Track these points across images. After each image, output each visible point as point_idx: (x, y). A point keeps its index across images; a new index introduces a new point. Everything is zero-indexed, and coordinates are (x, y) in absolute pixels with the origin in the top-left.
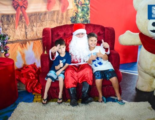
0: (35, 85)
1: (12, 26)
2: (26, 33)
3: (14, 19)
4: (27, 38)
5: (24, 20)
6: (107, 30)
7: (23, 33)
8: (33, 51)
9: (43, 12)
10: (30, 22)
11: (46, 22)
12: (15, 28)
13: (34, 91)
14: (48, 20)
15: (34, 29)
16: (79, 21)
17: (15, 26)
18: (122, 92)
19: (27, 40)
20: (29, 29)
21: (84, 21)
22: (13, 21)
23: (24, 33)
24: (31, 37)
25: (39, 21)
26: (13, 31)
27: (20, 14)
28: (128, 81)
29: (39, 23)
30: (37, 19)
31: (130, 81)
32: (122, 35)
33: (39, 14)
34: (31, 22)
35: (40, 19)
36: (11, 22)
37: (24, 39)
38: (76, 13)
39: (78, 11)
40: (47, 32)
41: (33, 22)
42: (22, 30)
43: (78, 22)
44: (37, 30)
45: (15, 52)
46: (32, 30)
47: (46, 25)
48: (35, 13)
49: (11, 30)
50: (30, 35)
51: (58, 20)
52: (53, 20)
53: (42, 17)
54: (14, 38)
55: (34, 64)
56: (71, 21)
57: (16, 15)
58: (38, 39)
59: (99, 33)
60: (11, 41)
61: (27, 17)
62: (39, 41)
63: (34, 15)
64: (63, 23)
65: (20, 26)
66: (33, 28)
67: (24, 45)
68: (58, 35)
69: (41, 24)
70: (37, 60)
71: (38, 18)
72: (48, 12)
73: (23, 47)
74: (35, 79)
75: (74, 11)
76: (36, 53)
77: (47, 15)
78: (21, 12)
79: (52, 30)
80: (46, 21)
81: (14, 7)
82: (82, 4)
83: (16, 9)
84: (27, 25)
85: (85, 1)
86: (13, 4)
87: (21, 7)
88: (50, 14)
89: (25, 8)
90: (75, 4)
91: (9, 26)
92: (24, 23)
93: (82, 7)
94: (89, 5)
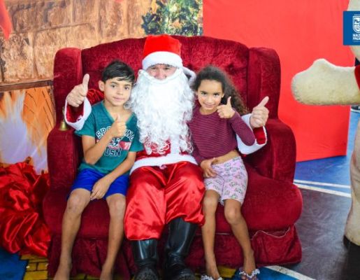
0: (30, 228)
2: (2, 63)
4: (3, 79)
6: (256, 58)
8: (23, 119)
10: (15, 29)
11: (66, 29)
13: (25, 249)
14: (72, 23)
15: (29, 50)
16: (170, 28)
18: (303, 249)
19: (3, 84)
20: (12, 51)
21: (184, 29)
24: (17, 76)
25: (43, 27)
28: (321, 215)
29: (43, 33)
30: (36, 18)
31: (328, 216)
32: (302, 73)
34: (18, 28)
35: (46, 20)
38: (158, 3)
40: (67, 61)
41: (25, 29)
43: (167, 30)
44: (36, 54)
46: (22, 55)
47: (67, 38)
50: (16, 70)
51: (103, 25)
52: (88, 24)
53: (52, 14)
55: (28, 161)
56: (143, 26)
58: (39, 84)
59: (231, 65)
61: (7, 12)
62: (44, 89)
64: (118, 34)
66: (25, 48)
69: (50, 37)
70: (36, 151)
71: (42, 17)
72: (71, 0)
74: (28, 210)
76: (35, 129)
77: (70, 9)
79: (83, 57)
80: (69, 26)
84: (7, 38)
88: (79, 5)
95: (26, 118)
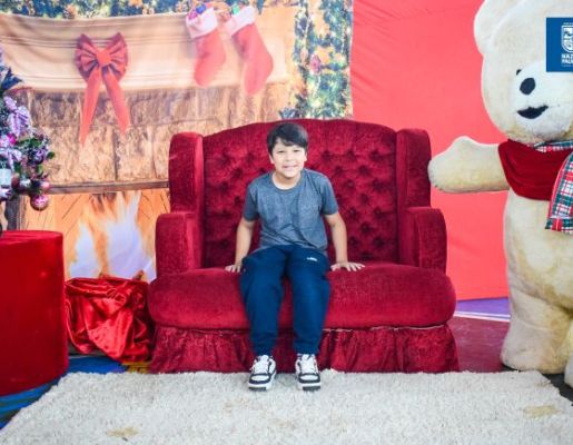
1: (68, 133)
2: (116, 159)
3: (79, 109)
4: (117, 177)
5: (111, 113)
7: (106, 158)
8: (137, 225)
9: (180, 90)
10: (132, 122)
11: (189, 123)
12: (80, 139)
14: (197, 117)
15: (147, 146)
17: (78, 136)
19: (116, 183)
20: (128, 146)
23: (111, 160)
24: (132, 174)
25: (164, 120)
26: (71, 149)
27: (101, 94)
29: (164, 127)
30: (156, 111)
33: (165, 96)
34: (136, 121)
35: (168, 113)
36: (67, 118)
37: (108, 179)
38: (298, 97)
39: (305, 91)
41: (143, 123)
42: (101, 150)
44: (155, 150)
45: (73, 226)
46: (140, 151)
48: (150, 91)
49: (62, 145)
50: (131, 167)
52: (216, 119)
53: (174, 106)
54: (71, 175)
55: (140, 276)
57: (86, 97)
58: (158, 185)
59: (375, 152)
60: (61, 184)
61: (125, 103)
62: (163, 191)
63: (149, 98)
65: (98, 134)
66: (143, 143)
67: (105, 202)
68: (228, 160)
71: (163, 110)
72: (197, 91)
73: (101, 208)
75: (292, 89)
77: (195, 101)
78: (103, 88)
80: (191, 121)
81: (80, 69)
82: (323, 67)
83: (86, 75)
84: (123, 131)
85: (331, 54)
86: (79, 58)
87: (105, 69)
88: (205, 97)
89: (119, 74)
90: (296, 64)
91: (59, 132)
92: (111, 124)
93: (322, 77)
94: (348, 70)
95: (140, 223)
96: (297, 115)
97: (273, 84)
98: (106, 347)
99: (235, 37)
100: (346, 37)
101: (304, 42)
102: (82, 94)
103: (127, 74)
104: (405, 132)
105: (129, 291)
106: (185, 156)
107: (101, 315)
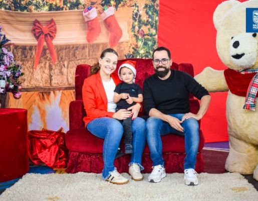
1: (29, 64)
2: (51, 76)
3: (34, 53)
4: (51, 84)
5: (49, 55)
7: (46, 76)
8: (60, 107)
9: (80, 45)
10: (58, 59)
12: (34, 67)
14: (88, 57)
15: (65, 70)
17: (33, 65)
19: (51, 87)
20: (56, 70)
22: (31, 57)
23: (48, 76)
24: (58, 83)
25: (73, 59)
26: (30, 72)
27: (44, 46)
29: (73, 62)
30: (69, 54)
33: (73, 47)
34: (60, 59)
35: (74, 55)
36: (28, 57)
37: (47, 85)
38: (133, 48)
39: (137, 46)
41: (63, 60)
42: (44, 72)
44: (68, 72)
45: (31, 106)
46: (61, 73)
48: (66, 45)
49: (26, 70)
50: (57, 80)
52: (96, 58)
53: (77, 52)
54: (30, 83)
55: (61, 129)
57: (37, 48)
58: (69, 88)
60: (25, 87)
61: (55, 51)
62: (72, 91)
63: (66, 48)
65: (42, 65)
66: (63, 69)
67: (45, 96)
69: (76, 64)
71: (72, 54)
72: (88, 46)
73: (44, 99)
75: (131, 45)
76: (65, 112)
77: (87, 50)
78: (45, 44)
80: (85, 59)
81: (35, 35)
82: (145, 35)
83: (37, 38)
84: (54, 63)
85: (149, 29)
86: (34, 30)
87: (46, 35)
88: (92, 48)
89: (52, 38)
90: (133, 33)
91: (25, 64)
92: (48, 60)
93: (145, 39)
94: (156, 36)
95: (61, 106)
96: (133, 57)
97: (122, 43)
98: (46, 162)
99: (105, 21)
100: (156, 21)
101: (136, 23)
102: (36, 46)
103: (56, 37)
104: (182, 65)
105: (57, 136)
106: (82, 75)
107: (44, 147)
